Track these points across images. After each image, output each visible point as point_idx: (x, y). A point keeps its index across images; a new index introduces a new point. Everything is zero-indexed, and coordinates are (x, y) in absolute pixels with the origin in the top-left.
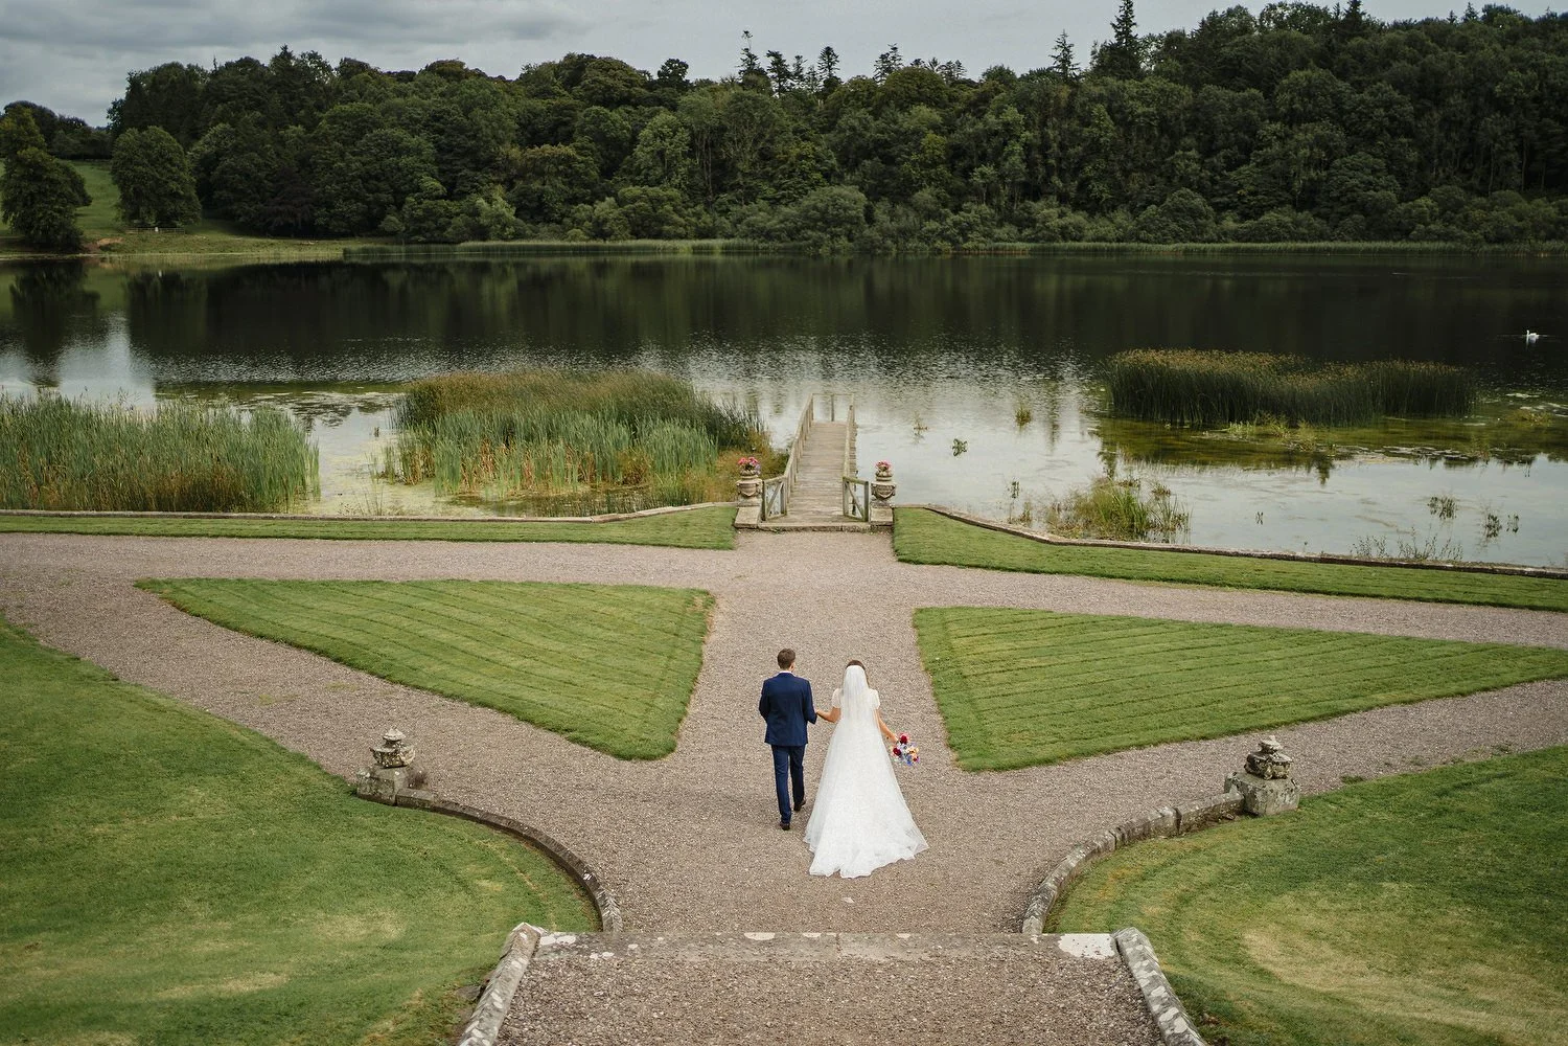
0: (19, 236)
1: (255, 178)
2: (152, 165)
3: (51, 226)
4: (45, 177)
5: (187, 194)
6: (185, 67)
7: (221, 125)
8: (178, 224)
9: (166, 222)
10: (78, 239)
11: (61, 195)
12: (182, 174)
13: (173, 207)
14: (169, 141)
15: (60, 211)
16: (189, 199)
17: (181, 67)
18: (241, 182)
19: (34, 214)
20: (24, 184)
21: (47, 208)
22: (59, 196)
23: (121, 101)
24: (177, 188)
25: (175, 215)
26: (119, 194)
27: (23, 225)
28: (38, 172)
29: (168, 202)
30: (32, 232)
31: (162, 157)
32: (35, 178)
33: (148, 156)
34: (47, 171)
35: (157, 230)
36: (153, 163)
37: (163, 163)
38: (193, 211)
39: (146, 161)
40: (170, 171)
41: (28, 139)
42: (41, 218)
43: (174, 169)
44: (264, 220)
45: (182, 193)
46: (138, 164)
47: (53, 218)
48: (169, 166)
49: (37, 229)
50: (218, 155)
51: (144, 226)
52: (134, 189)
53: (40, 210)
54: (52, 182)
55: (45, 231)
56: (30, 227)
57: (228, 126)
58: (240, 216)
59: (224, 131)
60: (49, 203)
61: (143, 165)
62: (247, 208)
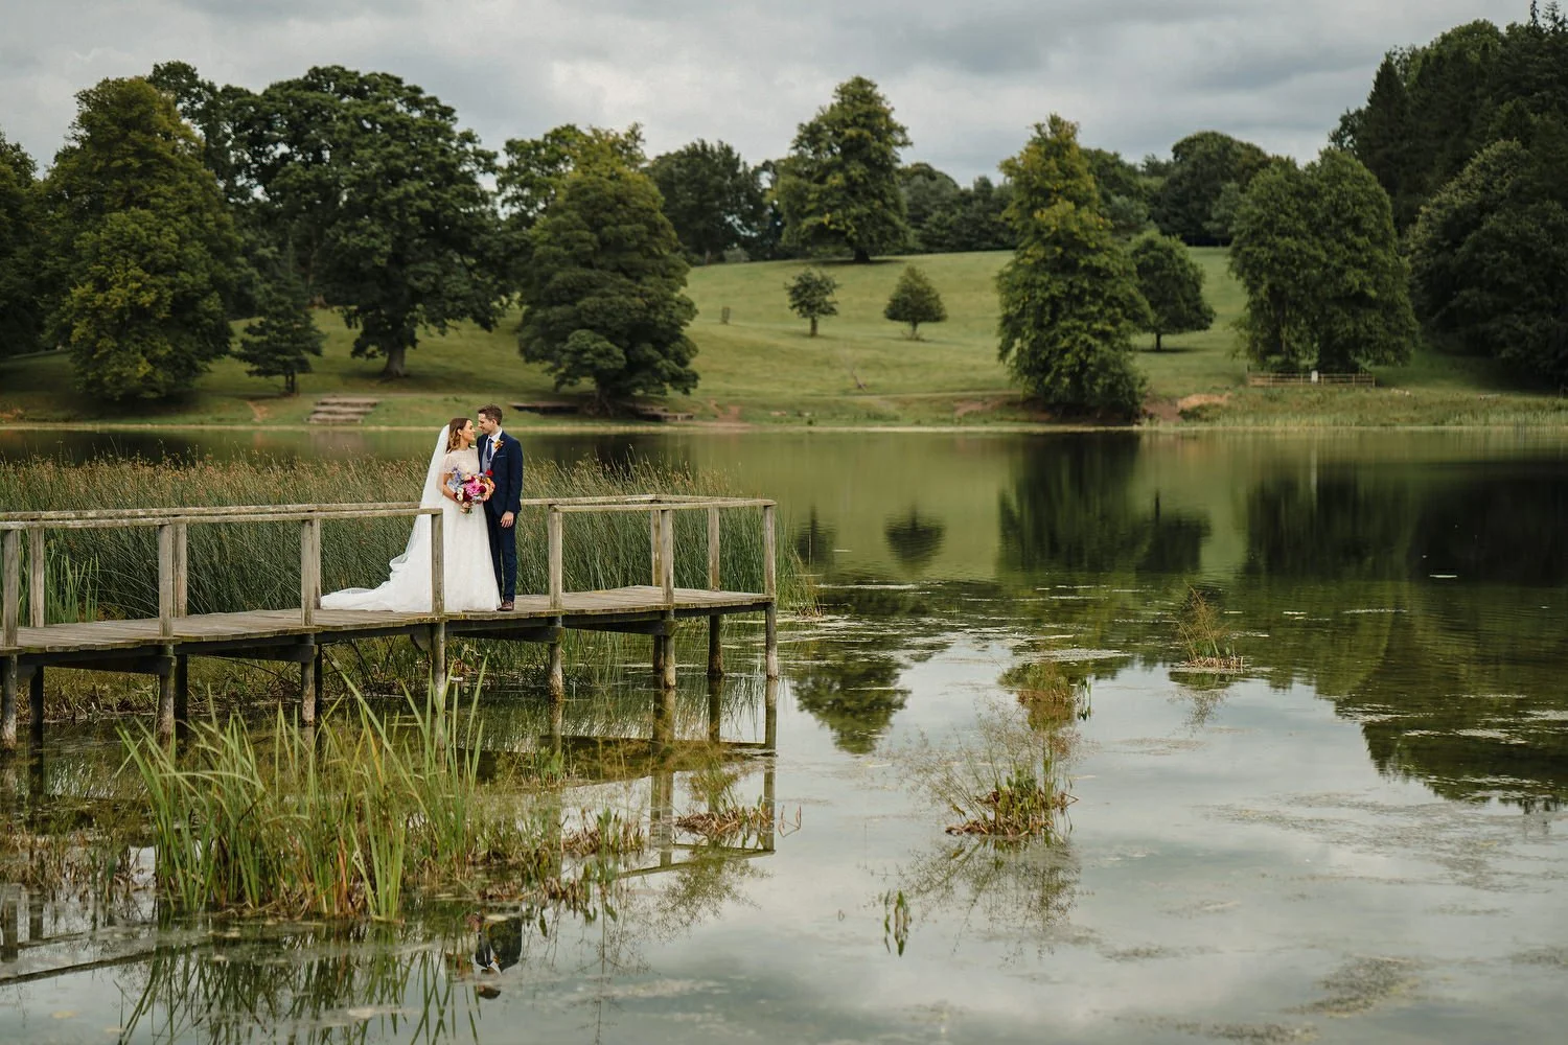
0: (1021, 389)
1: (1545, 256)
2: (1316, 233)
3: (1083, 365)
4: (1082, 263)
5: (1387, 297)
6: (1503, 30)
7: (1502, 144)
8: (1366, 365)
9: (1338, 361)
10: (1132, 393)
11: (1112, 301)
12: (1379, 252)
13: (1350, 326)
14: (1359, 179)
15: (1104, 336)
16: (1390, 308)
17: (1493, 31)
18: (1512, 268)
19: (1054, 341)
20: (1043, 278)
21: (1079, 328)
22: (1109, 302)
23: (1359, 112)
24: (1362, 284)
25: (1355, 343)
26: (1245, 299)
27: (1035, 365)
28: (1072, 254)
29: (1343, 314)
30: (1047, 380)
31: (1337, 215)
32: (1064, 266)
33: (1308, 214)
34: (1088, 250)
35: (1315, 376)
36: (1316, 230)
37: (1337, 230)
38: (1396, 333)
39: (1302, 226)
40: (1352, 246)
41: (1061, 184)
42: (1065, 350)
43: (1361, 241)
44: (1556, 354)
45: (1373, 293)
46: (1282, 233)
47: (1090, 349)
48: (1350, 235)
49: (1058, 374)
50: (1484, 209)
51: (1289, 370)
52: (1272, 287)
53: (1067, 332)
54: (1096, 273)
55: (1076, 377)
56: (1045, 368)
57: (1515, 144)
58: (1503, 345)
59: (1509, 157)
60: (1082, 318)
61: (1296, 234)
62: (1522, 327)
